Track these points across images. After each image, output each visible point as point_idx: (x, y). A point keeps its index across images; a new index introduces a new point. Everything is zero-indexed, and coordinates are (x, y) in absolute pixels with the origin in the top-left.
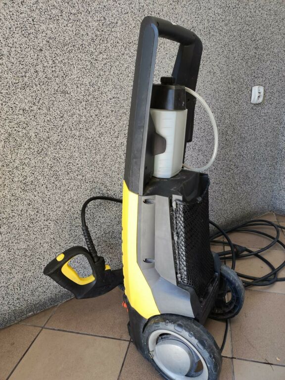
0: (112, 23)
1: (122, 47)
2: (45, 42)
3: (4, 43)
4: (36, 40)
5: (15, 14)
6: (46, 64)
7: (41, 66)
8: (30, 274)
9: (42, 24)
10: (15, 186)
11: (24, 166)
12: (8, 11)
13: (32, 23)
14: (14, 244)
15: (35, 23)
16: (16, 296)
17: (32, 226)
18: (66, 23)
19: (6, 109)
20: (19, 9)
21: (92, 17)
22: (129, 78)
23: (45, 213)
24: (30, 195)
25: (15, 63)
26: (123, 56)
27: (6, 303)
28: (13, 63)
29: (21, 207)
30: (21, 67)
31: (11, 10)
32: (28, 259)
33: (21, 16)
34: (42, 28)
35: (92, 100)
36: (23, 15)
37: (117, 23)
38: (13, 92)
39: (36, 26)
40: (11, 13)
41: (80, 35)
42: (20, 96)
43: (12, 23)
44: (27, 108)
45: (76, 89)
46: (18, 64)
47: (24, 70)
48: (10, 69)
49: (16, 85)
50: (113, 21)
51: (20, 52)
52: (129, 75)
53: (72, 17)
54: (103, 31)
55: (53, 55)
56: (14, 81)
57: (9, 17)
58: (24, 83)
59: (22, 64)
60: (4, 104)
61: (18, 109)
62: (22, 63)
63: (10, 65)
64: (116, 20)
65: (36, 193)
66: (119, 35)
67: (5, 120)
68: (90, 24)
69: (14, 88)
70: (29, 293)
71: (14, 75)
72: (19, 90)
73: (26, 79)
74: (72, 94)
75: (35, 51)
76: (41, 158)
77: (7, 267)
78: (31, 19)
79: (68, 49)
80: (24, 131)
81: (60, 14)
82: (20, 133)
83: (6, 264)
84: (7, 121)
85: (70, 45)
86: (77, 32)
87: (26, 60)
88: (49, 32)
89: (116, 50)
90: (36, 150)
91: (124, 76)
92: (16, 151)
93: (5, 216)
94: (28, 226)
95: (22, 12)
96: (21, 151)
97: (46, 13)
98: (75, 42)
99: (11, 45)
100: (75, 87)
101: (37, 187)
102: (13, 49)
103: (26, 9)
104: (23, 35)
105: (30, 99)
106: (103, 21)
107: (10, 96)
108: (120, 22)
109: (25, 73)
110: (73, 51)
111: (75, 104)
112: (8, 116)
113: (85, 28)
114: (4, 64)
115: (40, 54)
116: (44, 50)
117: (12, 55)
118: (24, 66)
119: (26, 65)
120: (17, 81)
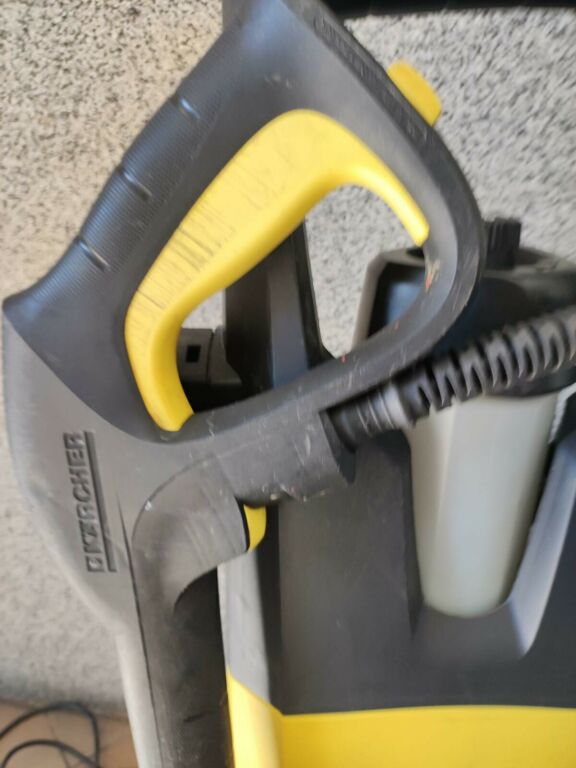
6: (149, 70)
7: (130, 77)
19: (16, 220)
22: (524, 141)
25: (42, 63)
28: (37, 66)
30: (63, 79)
35: (322, 220)
38: (36, 165)
46: (51, 70)
47: (73, 90)
48: (28, 88)
49: (46, 143)
51: (58, 20)
52: (530, 125)
55: (180, 31)
56: (41, 131)
58: (70, 138)
59: (67, 71)
60: (11, 202)
62: (65, 65)
63: (26, 70)
67: (15, 252)
69: (38, 154)
71: (40, 108)
72: (54, 161)
73: (77, 125)
75: (111, 17)
84: (21, 256)
87: (80, 55)
91: (496, 128)
107: (29, 180)
109: (77, 100)
112: (25, 243)
114: (8, 66)
115: (130, 29)
116: (144, 10)
117: (32, 33)
118: (72, 76)
119: (81, 73)
120: (50, 131)
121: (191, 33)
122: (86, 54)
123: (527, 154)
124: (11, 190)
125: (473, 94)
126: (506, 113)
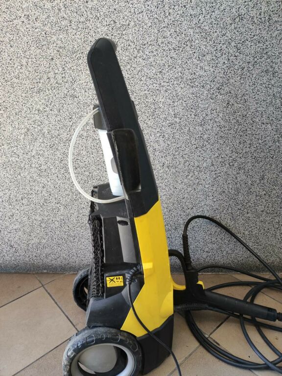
0: (123, 25)
1: (135, 49)
2: (55, 52)
3: (23, 56)
4: (48, 51)
5: (31, 30)
6: (56, 71)
7: (52, 73)
8: (44, 241)
9: (53, 36)
10: (33, 170)
11: (39, 156)
12: (25, 28)
13: (45, 36)
14: (32, 215)
15: (47, 35)
16: (35, 254)
17: (46, 204)
18: (75, 31)
19: (25, 109)
20: (34, 25)
21: (101, 22)
22: (142, 82)
23: (56, 197)
24: (44, 180)
25: (31, 71)
26: (136, 60)
27: (28, 256)
29: (37, 188)
30: (36, 74)
31: (27, 26)
32: (43, 230)
33: (36, 31)
34: (53, 39)
36: (38, 30)
37: (129, 25)
38: (30, 95)
39: (48, 38)
40: (28, 30)
41: (89, 42)
42: (36, 99)
43: (29, 38)
44: (41, 109)
45: (84, 93)
46: (33, 73)
47: (39, 77)
48: (28, 77)
49: (32, 89)
50: (124, 23)
51: (35, 62)
53: (81, 26)
54: (112, 35)
55: (63, 62)
56: (31, 87)
57: (26, 33)
58: (38, 88)
59: (37, 72)
60: (24, 105)
61: (34, 109)
63: (27, 73)
64: (128, 22)
65: (48, 179)
66: (131, 37)
68: (99, 30)
69: (31, 92)
70: (44, 255)
71: (31, 81)
72: (35, 94)
73: (40, 85)
74: (80, 98)
75: (47, 60)
76: (53, 152)
77: (28, 230)
78: (43, 33)
79: (77, 56)
80: (39, 128)
81: (69, 25)
82: (36, 129)
83: (27, 228)
84: (26, 119)
85: (78, 53)
86: (85, 39)
87: (40, 69)
88: (59, 42)
89: (127, 54)
90: (49, 144)
91: (135, 80)
92: (33, 143)
93: (25, 192)
94: (43, 204)
95: (36, 27)
96: (37, 144)
97: (56, 25)
98: (84, 49)
99: (28, 57)
100: (83, 91)
101: (50, 175)
102: (30, 60)
103: (40, 24)
104: (38, 47)
105: (43, 101)
106: (113, 25)
107: (28, 99)
108: (132, 23)
109: (40, 79)
110: (82, 58)
111: (83, 107)
112: (27, 115)
113: (94, 34)
115: (51, 63)
116: (55, 58)
117: (29, 65)
118: (38, 74)
119: (40, 73)
120: (33, 87)
121: (65, 63)
122: (41, 68)
123: (143, 85)
124: (24, 101)
125: (129, 72)
126: (137, 76)
